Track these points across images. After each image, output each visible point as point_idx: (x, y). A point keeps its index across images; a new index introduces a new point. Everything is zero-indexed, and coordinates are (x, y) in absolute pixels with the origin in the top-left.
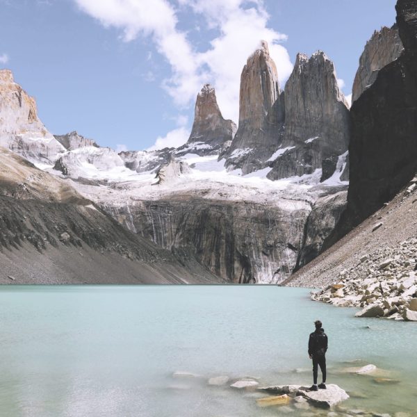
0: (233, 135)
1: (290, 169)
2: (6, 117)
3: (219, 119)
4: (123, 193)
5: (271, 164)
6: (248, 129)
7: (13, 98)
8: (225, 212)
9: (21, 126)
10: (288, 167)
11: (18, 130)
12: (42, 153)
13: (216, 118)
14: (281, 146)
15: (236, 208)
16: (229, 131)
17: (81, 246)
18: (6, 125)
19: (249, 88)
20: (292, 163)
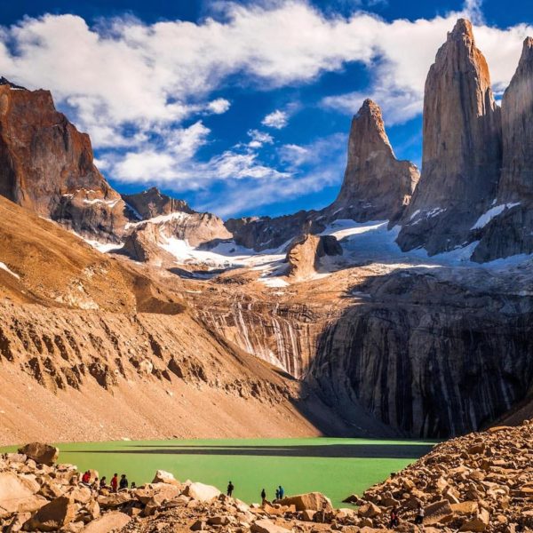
0: (414, 187)
1: (511, 242)
2: (45, 167)
3: (389, 160)
4: (233, 289)
5: (478, 234)
6: (438, 176)
7: (55, 136)
8: (395, 319)
9: (68, 181)
10: (507, 238)
11: (65, 188)
12: (103, 223)
13: (382, 159)
14: (495, 201)
15: (414, 312)
16: (405, 179)
17: (169, 379)
18: (45, 179)
19: (439, 105)
20: (514, 231)
